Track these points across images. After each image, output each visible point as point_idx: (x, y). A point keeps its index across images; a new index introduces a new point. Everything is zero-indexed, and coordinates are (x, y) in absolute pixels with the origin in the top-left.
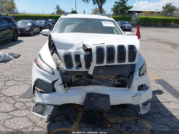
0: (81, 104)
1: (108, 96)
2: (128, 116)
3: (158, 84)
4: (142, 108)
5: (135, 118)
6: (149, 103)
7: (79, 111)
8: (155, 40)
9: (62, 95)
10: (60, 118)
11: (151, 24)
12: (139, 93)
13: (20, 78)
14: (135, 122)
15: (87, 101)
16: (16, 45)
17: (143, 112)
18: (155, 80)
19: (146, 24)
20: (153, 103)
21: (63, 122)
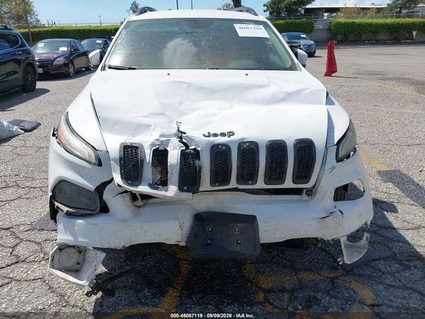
0: (181, 244)
1: (252, 219)
2: (311, 270)
3: (386, 182)
4: (346, 246)
5: (328, 275)
6: (366, 234)
7: (180, 259)
8: (375, 75)
9: (125, 220)
10: (130, 281)
11: (363, 37)
12: (338, 207)
13: (33, 179)
14: (330, 286)
15: (195, 236)
16: (31, 101)
17: (349, 258)
18: (379, 172)
19: (351, 37)
20: (375, 232)
21: (138, 291)
